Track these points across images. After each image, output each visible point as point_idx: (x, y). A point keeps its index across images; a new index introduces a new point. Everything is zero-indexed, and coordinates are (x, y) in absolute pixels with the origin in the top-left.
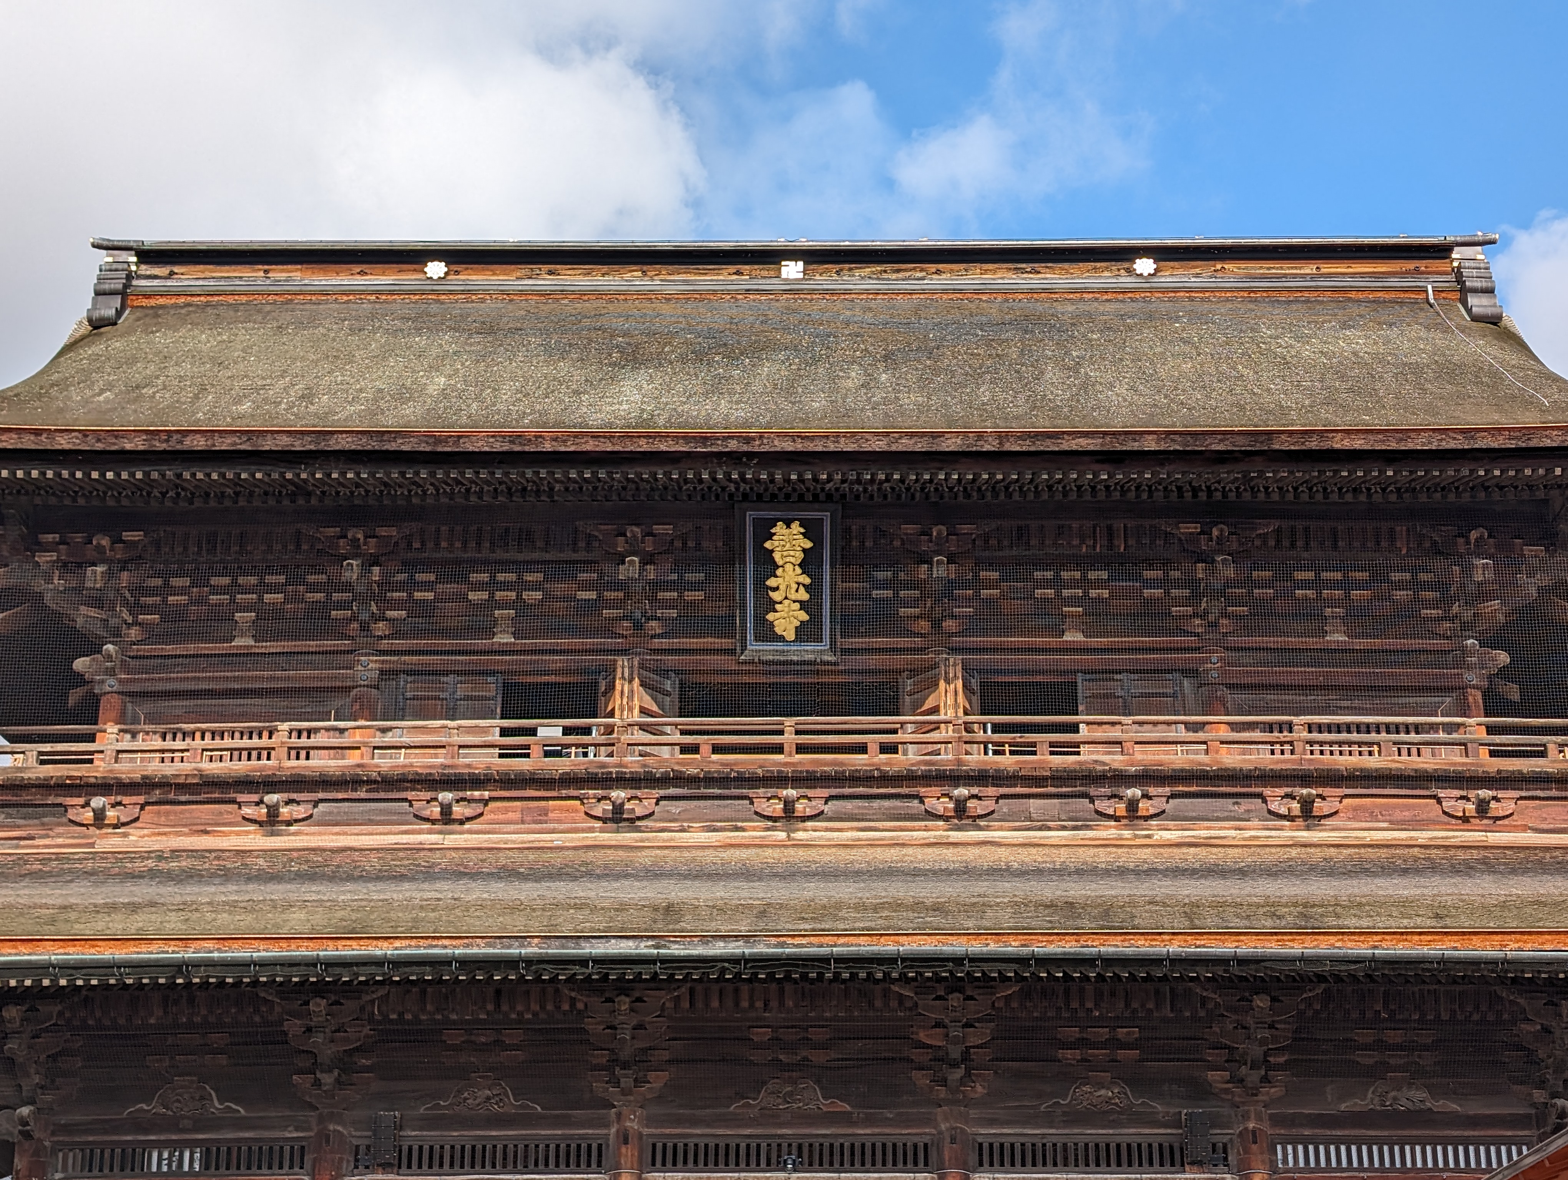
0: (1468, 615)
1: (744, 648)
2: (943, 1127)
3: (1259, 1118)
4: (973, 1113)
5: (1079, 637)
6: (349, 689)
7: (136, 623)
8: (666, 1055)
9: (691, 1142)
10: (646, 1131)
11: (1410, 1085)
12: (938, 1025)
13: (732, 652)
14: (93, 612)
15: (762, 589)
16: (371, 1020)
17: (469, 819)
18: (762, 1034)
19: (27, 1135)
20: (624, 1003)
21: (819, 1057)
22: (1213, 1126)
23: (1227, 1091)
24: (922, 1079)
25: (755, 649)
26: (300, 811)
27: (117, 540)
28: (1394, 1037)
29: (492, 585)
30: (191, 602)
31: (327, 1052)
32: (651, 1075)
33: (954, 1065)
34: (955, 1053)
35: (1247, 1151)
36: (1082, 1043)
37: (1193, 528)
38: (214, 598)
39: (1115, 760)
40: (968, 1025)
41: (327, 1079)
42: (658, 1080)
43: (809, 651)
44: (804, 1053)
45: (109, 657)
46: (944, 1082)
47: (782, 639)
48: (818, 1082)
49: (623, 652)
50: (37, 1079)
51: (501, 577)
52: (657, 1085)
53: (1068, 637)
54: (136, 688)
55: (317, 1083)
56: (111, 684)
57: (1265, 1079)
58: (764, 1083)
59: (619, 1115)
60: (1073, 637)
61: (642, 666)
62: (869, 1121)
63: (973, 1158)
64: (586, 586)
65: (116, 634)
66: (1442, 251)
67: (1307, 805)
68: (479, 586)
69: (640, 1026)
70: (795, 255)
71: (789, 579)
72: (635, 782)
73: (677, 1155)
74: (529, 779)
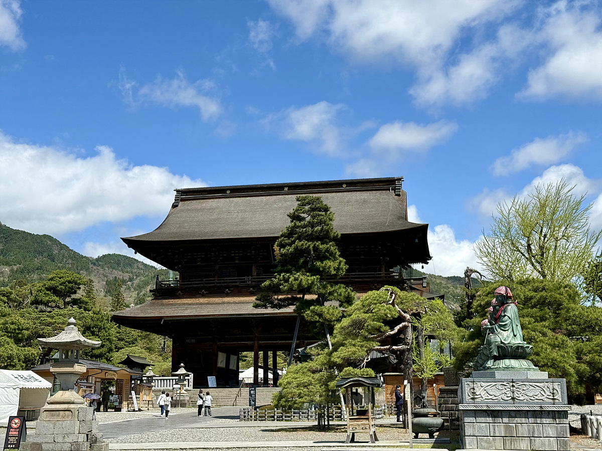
0: (381, 253)
6: (214, 271)
9: (265, 337)
10: (259, 336)
13: (270, 263)
15: (274, 254)
17: (230, 293)
21: (283, 325)
25: (274, 262)
26: (207, 292)
29: (235, 253)
30: (191, 257)
38: (194, 257)
41: (214, 329)
47: (277, 261)
48: (283, 328)
49: (254, 264)
52: (260, 330)
58: (275, 329)
59: (255, 334)
61: (257, 266)
64: (249, 253)
66: (394, 181)
68: (233, 253)
70: (286, 186)
71: (277, 252)
72: (254, 287)
73: (263, 339)
74: (239, 287)
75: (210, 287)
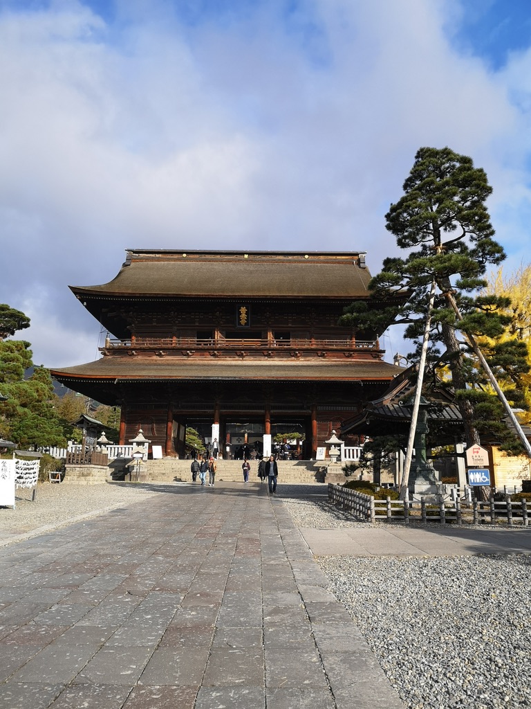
1: (236, 326)
2: (266, 403)
3: (315, 402)
4: (271, 401)
6: (171, 332)
7: (137, 321)
8: (223, 393)
9: (227, 405)
10: (220, 404)
11: (339, 398)
13: (234, 327)
14: (130, 319)
15: (239, 317)
19: (123, 403)
22: (308, 403)
23: (310, 398)
24: (263, 396)
25: (238, 327)
27: (134, 309)
30: (146, 317)
31: (170, 391)
34: (268, 393)
35: (313, 407)
37: (309, 309)
38: (149, 317)
39: (295, 347)
41: (170, 395)
42: (222, 396)
43: (247, 327)
45: (133, 326)
46: (266, 397)
47: (242, 325)
48: (247, 396)
49: (217, 327)
51: (196, 314)
54: (137, 331)
57: (316, 397)
58: (238, 396)
59: (216, 401)
60: (290, 325)
61: (220, 329)
62: (255, 403)
63: (271, 408)
64: (210, 316)
65: (134, 322)
66: (357, 255)
67: (324, 355)
68: (193, 315)
69: (219, 388)
70: (246, 254)
71: (243, 316)
72: (218, 350)
73: (225, 407)
74: (201, 349)
75: (169, 349)
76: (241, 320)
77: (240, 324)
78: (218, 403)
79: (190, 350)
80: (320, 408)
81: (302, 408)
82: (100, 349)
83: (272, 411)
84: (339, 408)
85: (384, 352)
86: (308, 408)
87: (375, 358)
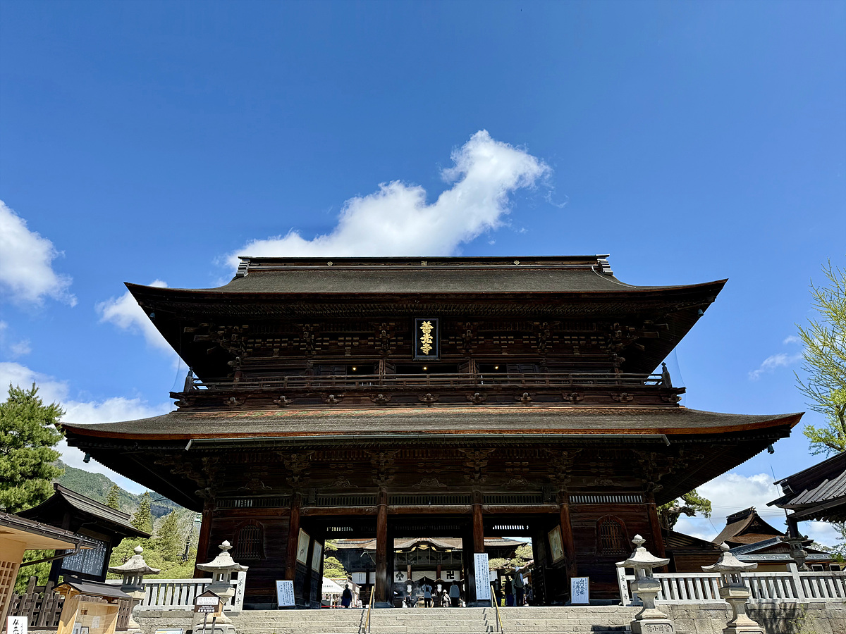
0: (613, 347)
1: (414, 357)
2: (474, 491)
3: (564, 489)
4: (482, 487)
5: (506, 354)
6: (304, 369)
7: (246, 351)
8: (394, 471)
9: (401, 496)
10: (388, 493)
11: (607, 479)
12: (472, 460)
13: (411, 358)
14: (233, 348)
15: (419, 340)
16: (309, 461)
17: (338, 403)
18: (421, 465)
19: (208, 496)
20: (382, 455)
21: (437, 471)
22: (552, 491)
23: (554, 480)
24: (467, 477)
25: (417, 357)
26: (290, 401)
27: (241, 327)
28: (601, 464)
29: (344, 341)
30: (261, 346)
31: (296, 470)
32: (389, 477)
33: (477, 472)
34: (477, 468)
35: (562, 498)
36: (512, 467)
37: (537, 323)
38: (268, 345)
39: (520, 385)
40: (481, 461)
41: (296, 478)
42: (391, 478)
43: (432, 357)
44: (433, 470)
45: (238, 360)
46: (474, 478)
47: (425, 354)
48: (437, 479)
49: (381, 359)
50: (212, 479)
51: (347, 339)
52: (392, 480)
53: (503, 354)
54: (245, 369)
55: (293, 480)
56: (238, 368)
57: (566, 477)
58: (422, 479)
59: (380, 489)
61: (386, 361)
62: (452, 490)
63: (482, 501)
64: (370, 341)
65: (239, 354)
67: (574, 398)
68: (341, 341)
69: (387, 462)
70: (424, 260)
71: (427, 339)
72: (385, 391)
73: (395, 501)
74: (355, 391)
75: (297, 392)
76: (422, 345)
77: (421, 352)
78: (384, 491)
79: (335, 392)
80: (574, 499)
81: (540, 500)
82: (173, 395)
83: (485, 507)
84: (610, 499)
85: (683, 390)
86: (553, 501)
87: (667, 403)
